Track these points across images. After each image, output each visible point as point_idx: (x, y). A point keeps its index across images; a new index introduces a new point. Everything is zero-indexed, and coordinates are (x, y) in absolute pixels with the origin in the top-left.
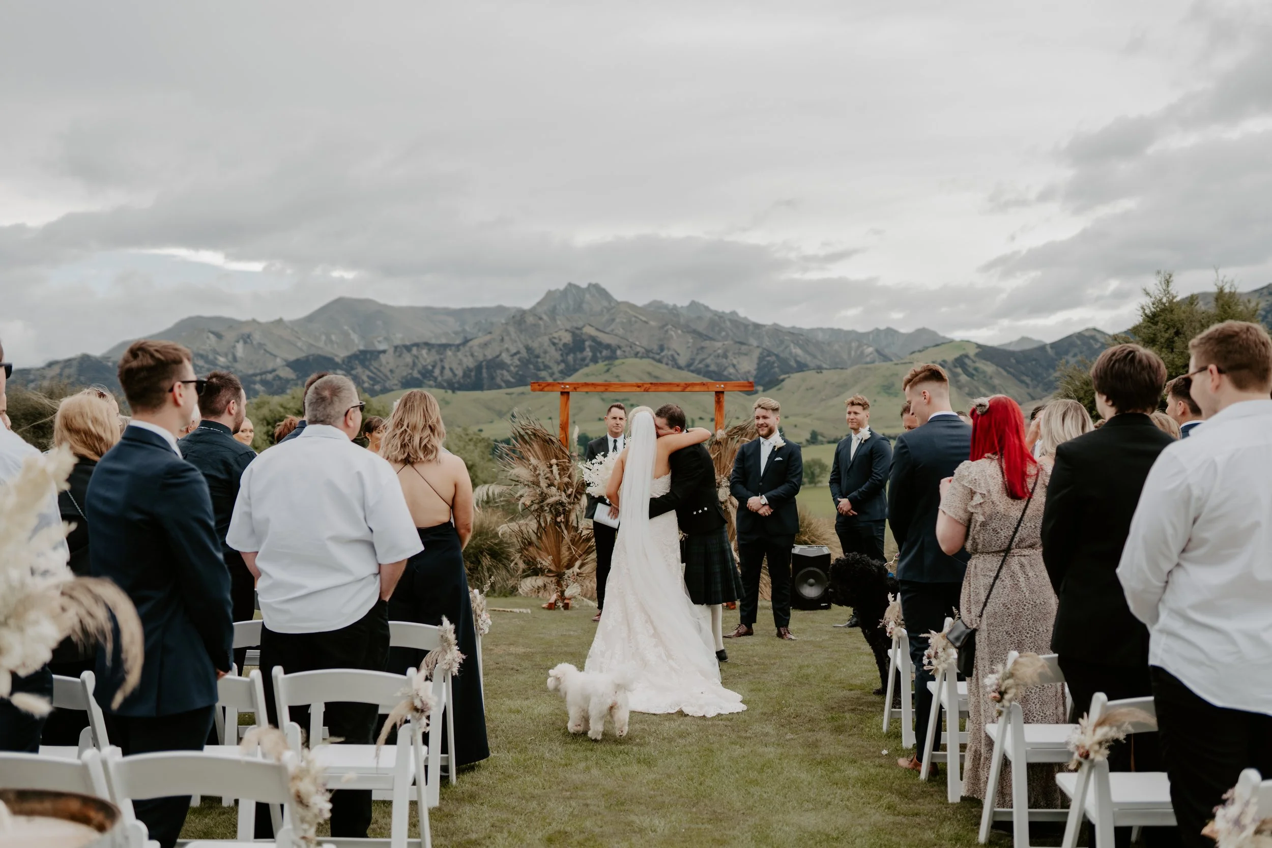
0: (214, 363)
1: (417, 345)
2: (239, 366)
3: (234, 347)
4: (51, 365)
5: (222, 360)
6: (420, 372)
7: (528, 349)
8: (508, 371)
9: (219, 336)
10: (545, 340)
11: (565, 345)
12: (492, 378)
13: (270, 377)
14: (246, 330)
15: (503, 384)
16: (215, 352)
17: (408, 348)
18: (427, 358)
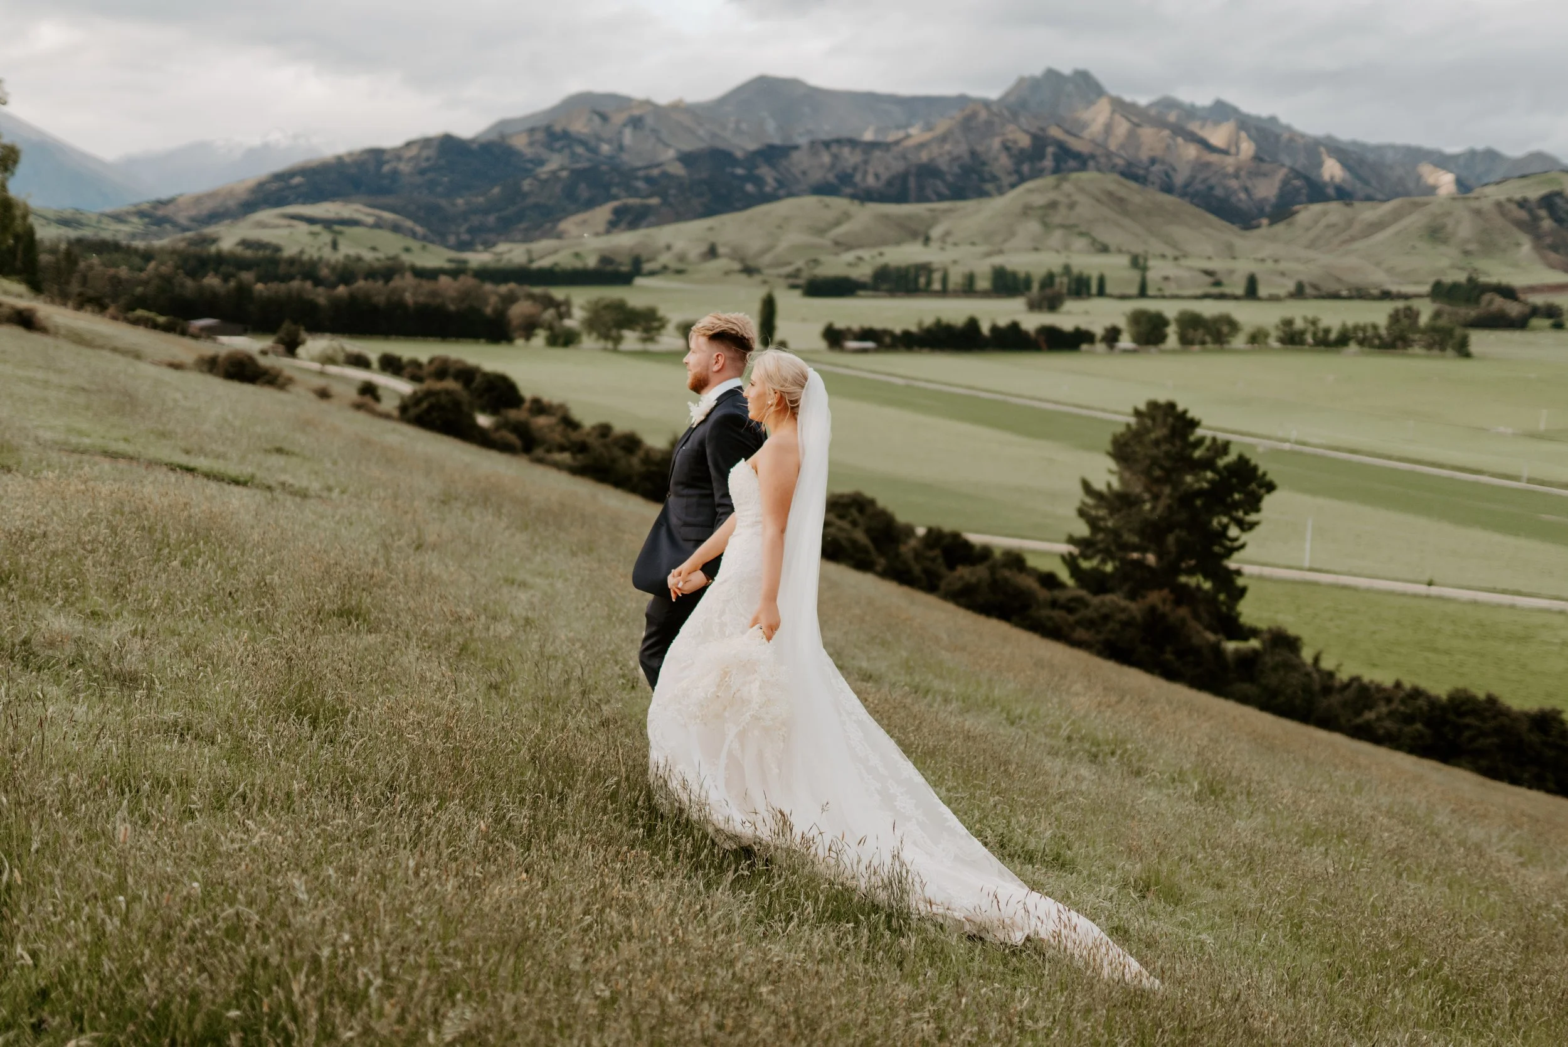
0: (594, 151)
1: (839, 141)
2: (625, 157)
3: (620, 133)
4: (409, 145)
5: (605, 148)
6: (837, 176)
7: (973, 154)
8: (944, 181)
9: (604, 118)
10: (996, 143)
11: (1022, 151)
12: (921, 188)
13: (655, 172)
14: (637, 112)
15: (934, 197)
16: (599, 139)
17: (827, 144)
18: (850, 158)
